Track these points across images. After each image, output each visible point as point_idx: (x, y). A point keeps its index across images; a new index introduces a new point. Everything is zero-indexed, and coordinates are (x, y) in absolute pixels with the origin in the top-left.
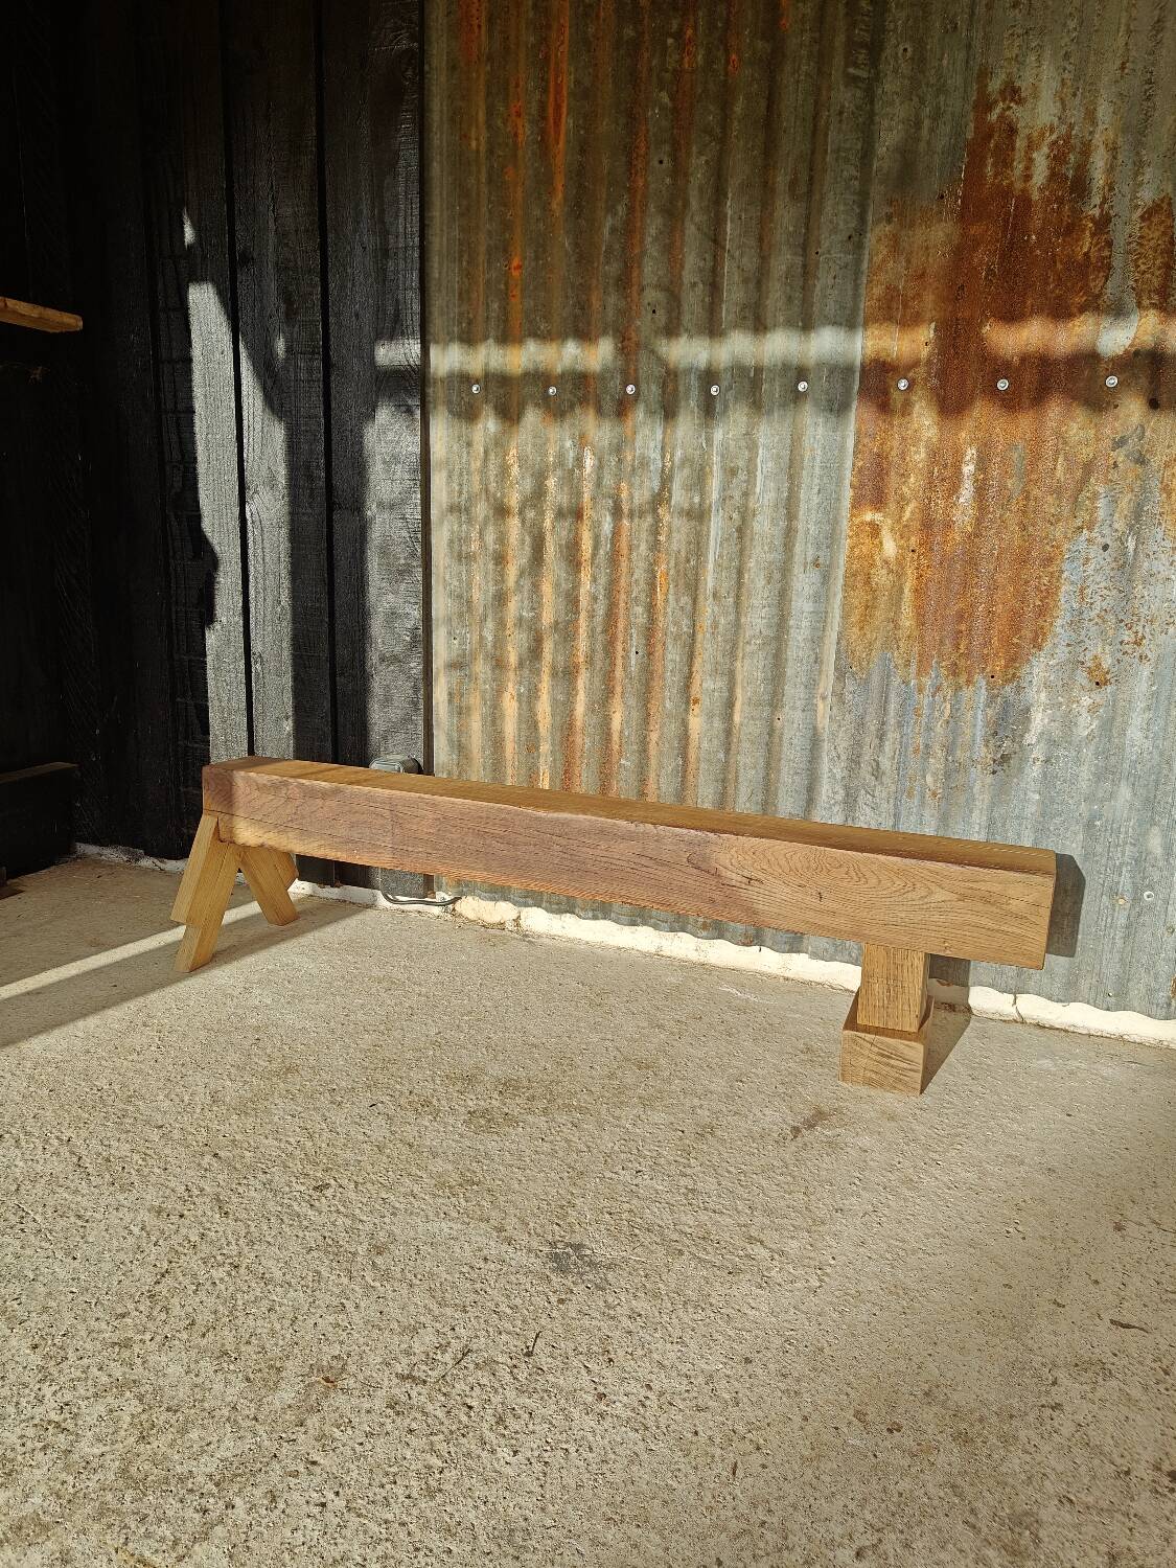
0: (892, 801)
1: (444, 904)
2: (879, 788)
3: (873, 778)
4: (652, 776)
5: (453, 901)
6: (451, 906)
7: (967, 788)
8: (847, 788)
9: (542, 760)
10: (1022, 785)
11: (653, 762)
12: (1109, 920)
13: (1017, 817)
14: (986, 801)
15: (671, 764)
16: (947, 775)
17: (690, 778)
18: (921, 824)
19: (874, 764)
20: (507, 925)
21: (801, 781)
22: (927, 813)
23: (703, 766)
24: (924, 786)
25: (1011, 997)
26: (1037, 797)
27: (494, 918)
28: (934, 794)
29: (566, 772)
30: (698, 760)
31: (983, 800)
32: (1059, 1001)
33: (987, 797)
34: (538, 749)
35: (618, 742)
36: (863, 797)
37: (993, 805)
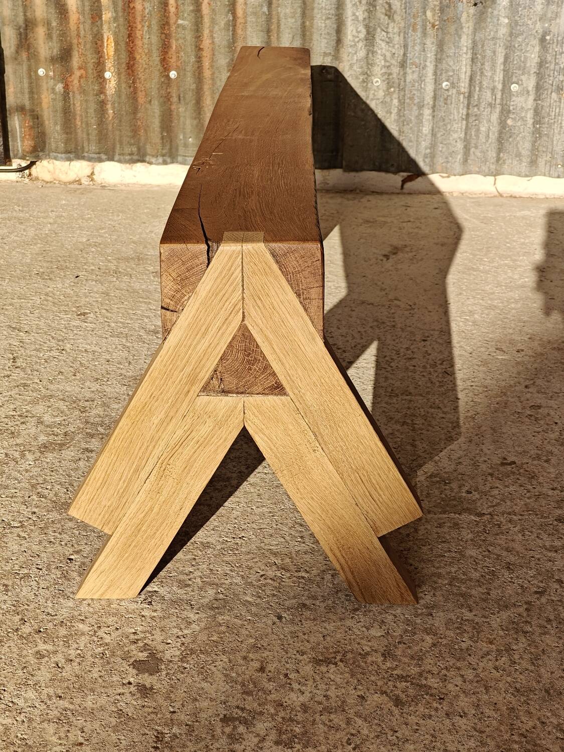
0: (402, 35)
1: (21, 170)
2: (392, 25)
3: (387, 17)
4: (206, 32)
5: (29, 167)
6: (27, 172)
7: (457, 20)
8: (367, 27)
9: (105, 27)
10: (496, 12)
11: (206, 20)
12: (557, 110)
13: (493, 38)
14: (471, 28)
15: (223, 20)
16: (442, 10)
17: (239, 31)
18: (424, 51)
19: (387, 6)
20: (83, 181)
21: (331, 24)
22: (429, 41)
23: (251, 19)
24: (425, 21)
25: (492, 178)
26: (506, 21)
27: (72, 176)
28: (433, 26)
29: (130, 36)
30: (245, 16)
31: (468, 27)
32: (526, 176)
33: (471, 24)
34: (100, 18)
35: (174, 5)
36: (380, 35)
37: (475, 30)
